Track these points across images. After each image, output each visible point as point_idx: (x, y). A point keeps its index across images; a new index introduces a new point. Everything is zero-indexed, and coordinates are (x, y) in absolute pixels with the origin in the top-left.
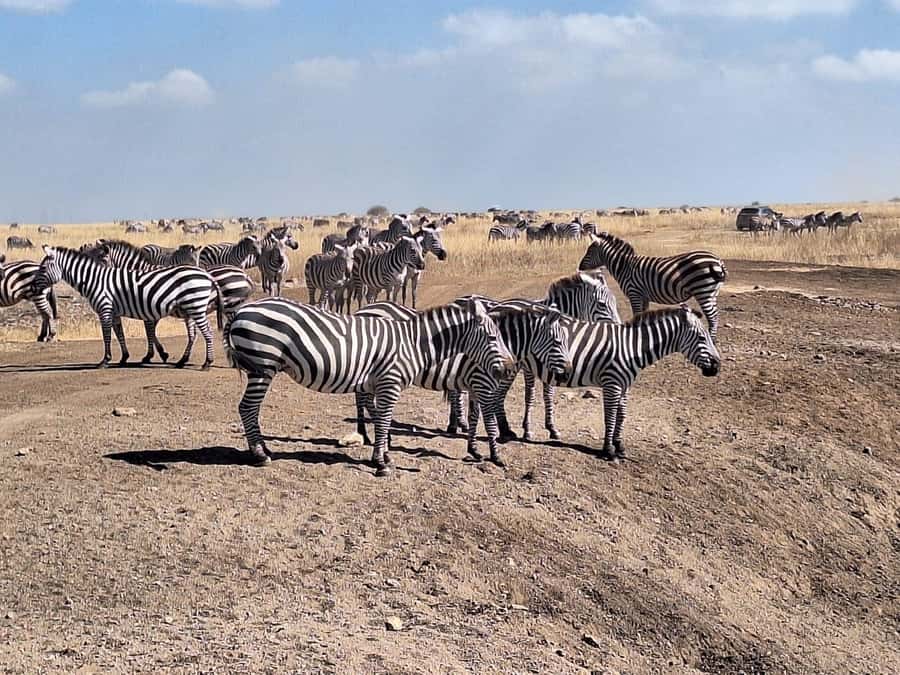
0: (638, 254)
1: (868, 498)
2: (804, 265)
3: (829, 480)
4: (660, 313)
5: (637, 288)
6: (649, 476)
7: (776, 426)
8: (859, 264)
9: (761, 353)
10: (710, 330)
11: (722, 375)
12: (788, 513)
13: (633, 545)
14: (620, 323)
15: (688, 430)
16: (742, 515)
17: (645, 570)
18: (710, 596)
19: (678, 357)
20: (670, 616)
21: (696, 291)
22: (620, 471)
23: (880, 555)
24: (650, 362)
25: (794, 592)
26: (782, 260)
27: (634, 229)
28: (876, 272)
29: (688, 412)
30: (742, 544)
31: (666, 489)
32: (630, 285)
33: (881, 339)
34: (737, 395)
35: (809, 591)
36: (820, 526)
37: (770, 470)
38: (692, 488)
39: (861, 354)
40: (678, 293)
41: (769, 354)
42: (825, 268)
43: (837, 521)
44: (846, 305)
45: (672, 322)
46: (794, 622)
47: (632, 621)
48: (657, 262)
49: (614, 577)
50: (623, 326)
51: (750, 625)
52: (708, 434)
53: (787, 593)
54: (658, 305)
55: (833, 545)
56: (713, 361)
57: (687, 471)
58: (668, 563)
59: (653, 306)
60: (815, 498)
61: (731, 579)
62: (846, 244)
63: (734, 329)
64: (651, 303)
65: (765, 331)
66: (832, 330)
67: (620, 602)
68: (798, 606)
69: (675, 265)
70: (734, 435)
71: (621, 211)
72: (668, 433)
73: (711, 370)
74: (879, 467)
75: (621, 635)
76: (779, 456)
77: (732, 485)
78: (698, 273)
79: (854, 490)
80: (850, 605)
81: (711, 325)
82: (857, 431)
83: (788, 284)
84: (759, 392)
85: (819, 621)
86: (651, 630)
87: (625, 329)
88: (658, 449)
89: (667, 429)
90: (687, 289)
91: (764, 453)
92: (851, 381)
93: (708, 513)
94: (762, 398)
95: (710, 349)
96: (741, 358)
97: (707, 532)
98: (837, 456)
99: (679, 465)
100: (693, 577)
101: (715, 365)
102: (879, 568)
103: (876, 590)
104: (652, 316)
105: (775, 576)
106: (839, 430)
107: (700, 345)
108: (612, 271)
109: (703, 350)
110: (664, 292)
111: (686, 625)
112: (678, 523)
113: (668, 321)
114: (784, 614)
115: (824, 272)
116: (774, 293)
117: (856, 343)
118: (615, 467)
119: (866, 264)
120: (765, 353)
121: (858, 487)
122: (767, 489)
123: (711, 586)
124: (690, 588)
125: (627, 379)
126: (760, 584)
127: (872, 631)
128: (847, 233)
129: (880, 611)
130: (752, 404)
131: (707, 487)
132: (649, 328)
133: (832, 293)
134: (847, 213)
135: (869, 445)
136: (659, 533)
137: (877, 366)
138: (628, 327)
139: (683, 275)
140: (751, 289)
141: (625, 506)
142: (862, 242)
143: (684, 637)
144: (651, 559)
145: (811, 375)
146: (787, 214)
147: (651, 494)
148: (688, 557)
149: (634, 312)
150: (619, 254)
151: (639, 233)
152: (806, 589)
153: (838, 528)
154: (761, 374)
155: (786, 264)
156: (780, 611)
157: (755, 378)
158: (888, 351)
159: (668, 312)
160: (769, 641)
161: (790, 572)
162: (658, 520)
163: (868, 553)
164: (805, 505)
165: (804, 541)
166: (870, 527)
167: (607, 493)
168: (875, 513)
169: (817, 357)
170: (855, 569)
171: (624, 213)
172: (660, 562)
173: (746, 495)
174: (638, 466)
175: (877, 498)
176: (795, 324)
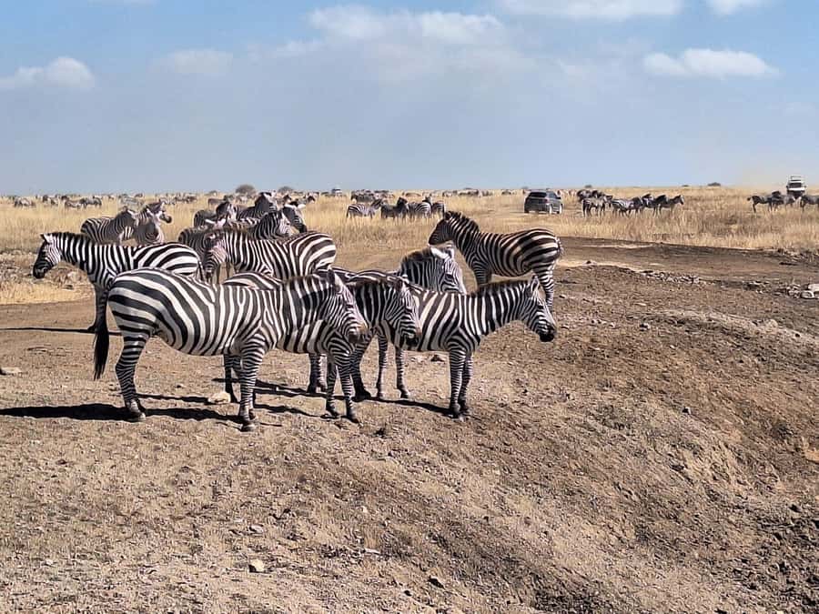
0: (482, 231)
1: (687, 454)
2: (631, 242)
3: (652, 437)
4: (502, 284)
5: (481, 261)
6: (491, 433)
7: (606, 388)
8: (680, 242)
9: (593, 322)
10: (547, 300)
11: (557, 342)
12: (615, 466)
13: (475, 496)
14: (465, 293)
15: (526, 391)
16: (574, 467)
17: (486, 518)
18: (544, 541)
19: (517, 325)
20: (508, 559)
21: (534, 265)
22: (464, 427)
23: (697, 504)
24: (493, 329)
25: (619, 538)
26: (612, 238)
27: (479, 208)
28: (696, 249)
29: (526, 375)
30: (573, 494)
31: (505, 444)
32: (475, 259)
33: (699, 310)
34: (570, 359)
35: (634, 537)
36: (644, 478)
37: (599, 427)
38: (528, 444)
39: (681, 323)
40: (519, 267)
41: (600, 323)
42: (651, 245)
43: (659, 474)
44: (670, 279)
45: (512, 292)
46: (620, 565)
47: (474, 565)
48: (500, 239)
49: (458, 523)
50: (468, 297)
51: (581, 568)
52: (544, 395)
53: (613, 538)
54: (499, 276)
55: (655, 495)
56: (550, 328)
57: (524, 427)
58: (508, 512)
59: (496, 278)
60: (640, 453)
61: (564, 526)
62: (669, 223)
63: (568, 300)
64: (493, 275)
65: (596, 301)
66: (656, 301)
67: (463, 546)
68: (623, 550)
69: (516, 241)
70: (568, 395)
71: (467, 192)
72: (507, 392)
73: (547, 337)
74: (697, 425)
75: (463, 576)
76: (608, 415)
77: (565, 441)
78: (536, 249)
79: (674, 446)
80: (670, 550)
81: (548, 296)
82: (678, 392)
83: (616, 260)
84: (590, 358)
85: (642, 564)
86: (491, 572)
87: (470, 299)
88: (498, 408)
89: (507, 390)
90: (526, 263)
91: (594, 412)
92: (672, 347)
93: (544, 466)
94: (593, 362)
95: (547, 316)
96: (575, 326)
97: (543, 483)
98: (660, 415)
99: (517, 423)
100: (529, 524)
101: (552, 331)
102: (697, 516)
103: (694, 536)
104: (495, 287)
105: (603, 524)
106: (661, 391)
107: (539, 313)
108: (459, 247)
109: (541, 318)
110: (506, 266)
111: (522, 567)
112: (517, 475)
113: (509, 292)
114: (611, 557)
115: (648, 248)
116: (604, 267)
117: (677, 313)
118: (460, 423)
119: (688, 242)
120: (595, 321)
121: (679, 442)
122: (597, 445)
123: (546, 533)
124: (526, 534)
125: (472, 345)
126: (589, 530)
127: (689, 573)
128: (669, 214)
129: (697, 555)
130: (584, 368)
131: (542, 442)
132: (492, 298)
133: (657, 268)
134: (670, 196)
135: (689, 405)
136: (498, 484)
137: (697, 334)
138: (473, 298)
139: (524, 250)
140: (584, 263)
141: (468, 459)
142: (683, 222)
143: (520, 578)
144: (492, 508)
145: (637, 341)
146: (617, 196)
147: (492, 449)
148: (525, 505)
149: (478, 284)
150: (465, 231)
151: (483, 212)
152: (631, 535)
153: (660, 480)
154: (592, 340)
155: (614, 241)
156: (607, 556)
157: (587, 344)
158: (705, 321)
159: (508, 283)
160: (597, 582)
161: (616, 520)
162: (498, 472)
163: (687, 503)
164: (631, 459)
165: (630, 492)
166: (689, 479)
167: (452, 447)
168: (692, 466)
169: (642, 326)
170: (675, 518)
171: (469, 193)
172: (500, 511)
173: (578, 450)
174: (480, 425)
175: (695, 453)
176: (624, 295)
